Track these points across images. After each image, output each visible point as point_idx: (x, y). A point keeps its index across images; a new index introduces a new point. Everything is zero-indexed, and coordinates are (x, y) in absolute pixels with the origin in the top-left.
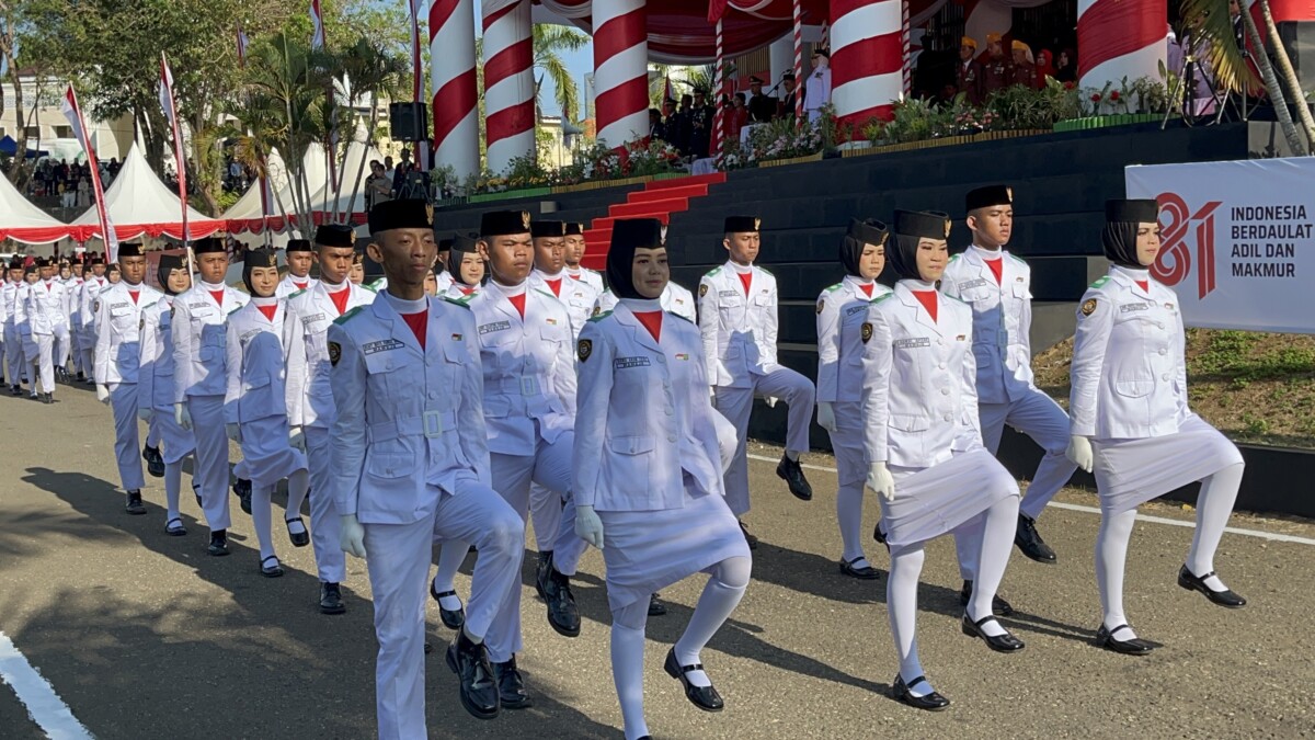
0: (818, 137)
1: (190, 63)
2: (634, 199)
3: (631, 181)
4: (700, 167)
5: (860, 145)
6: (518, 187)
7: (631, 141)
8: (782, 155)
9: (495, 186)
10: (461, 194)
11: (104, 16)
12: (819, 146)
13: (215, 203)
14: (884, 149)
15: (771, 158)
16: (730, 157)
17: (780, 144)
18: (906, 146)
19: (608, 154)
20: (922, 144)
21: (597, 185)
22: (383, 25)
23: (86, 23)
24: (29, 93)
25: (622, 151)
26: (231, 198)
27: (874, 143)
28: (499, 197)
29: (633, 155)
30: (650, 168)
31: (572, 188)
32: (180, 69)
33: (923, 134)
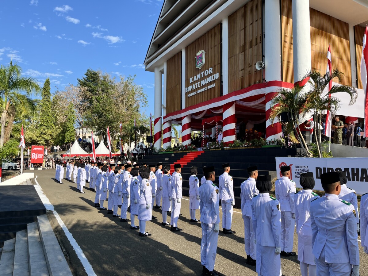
0: (220, 146)
1: (112, 127)
2: (188, 155)
3: (187, 151)
4: (200, 149)
5: (228, 147)
6: (168, 151)
7: (188, 144)
8: (214, 148)
9: (164, 151)
10: (158, 152)
11: (99, 119)
12: (220, 147)
13: (115, 151)
14: (232, 149)
15: (212, 149)
16: (205, 148)
17: (214, 146)
18: (236, 148)
19: (184, 146)
20: (239, 148)
21: (181, 152)
22: (146, 122)
23: (95, 120)
24: (85, 131)
25: (186, 146)
26: (117, 150)
27: (230, 147)
28: (164, 153)
29: (188, 147)
30: (191, 149)
31: (177, 152)
32: (111, 128)
33: (239, 146)
